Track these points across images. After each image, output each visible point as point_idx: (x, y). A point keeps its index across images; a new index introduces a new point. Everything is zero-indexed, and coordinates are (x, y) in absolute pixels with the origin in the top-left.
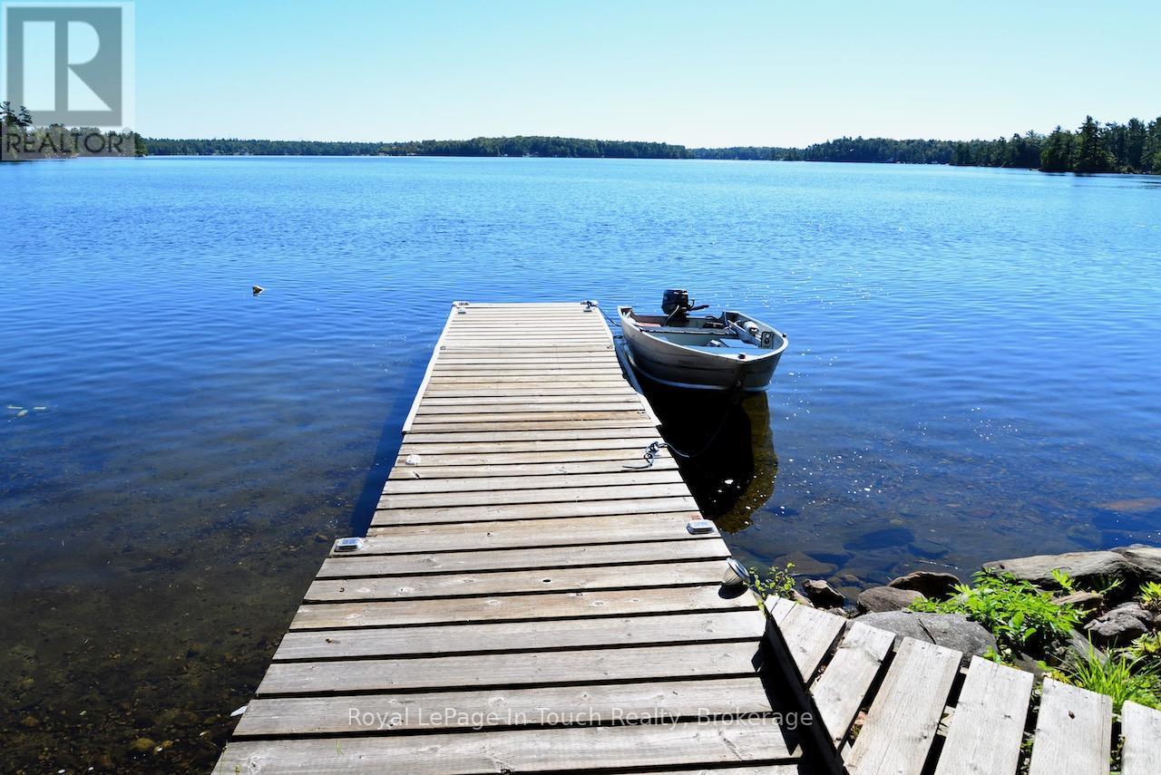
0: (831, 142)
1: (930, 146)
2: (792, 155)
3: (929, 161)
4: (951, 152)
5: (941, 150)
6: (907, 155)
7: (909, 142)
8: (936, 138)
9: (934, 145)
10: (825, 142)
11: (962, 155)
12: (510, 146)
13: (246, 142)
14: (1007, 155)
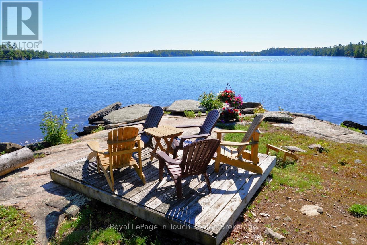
0: (269, 49)
1: (301, 50)
2: (256, 54)
3: (302, 55)
4: (309, 52)
5: (305, 51)
6: (294, 53)
7: (294, 49)
8: (303, 47)
9: (303, 50)
10: (267, 49)
11: (318, 52)
12: (164, 53)
13: (77, 53)
14: (333, 52)
